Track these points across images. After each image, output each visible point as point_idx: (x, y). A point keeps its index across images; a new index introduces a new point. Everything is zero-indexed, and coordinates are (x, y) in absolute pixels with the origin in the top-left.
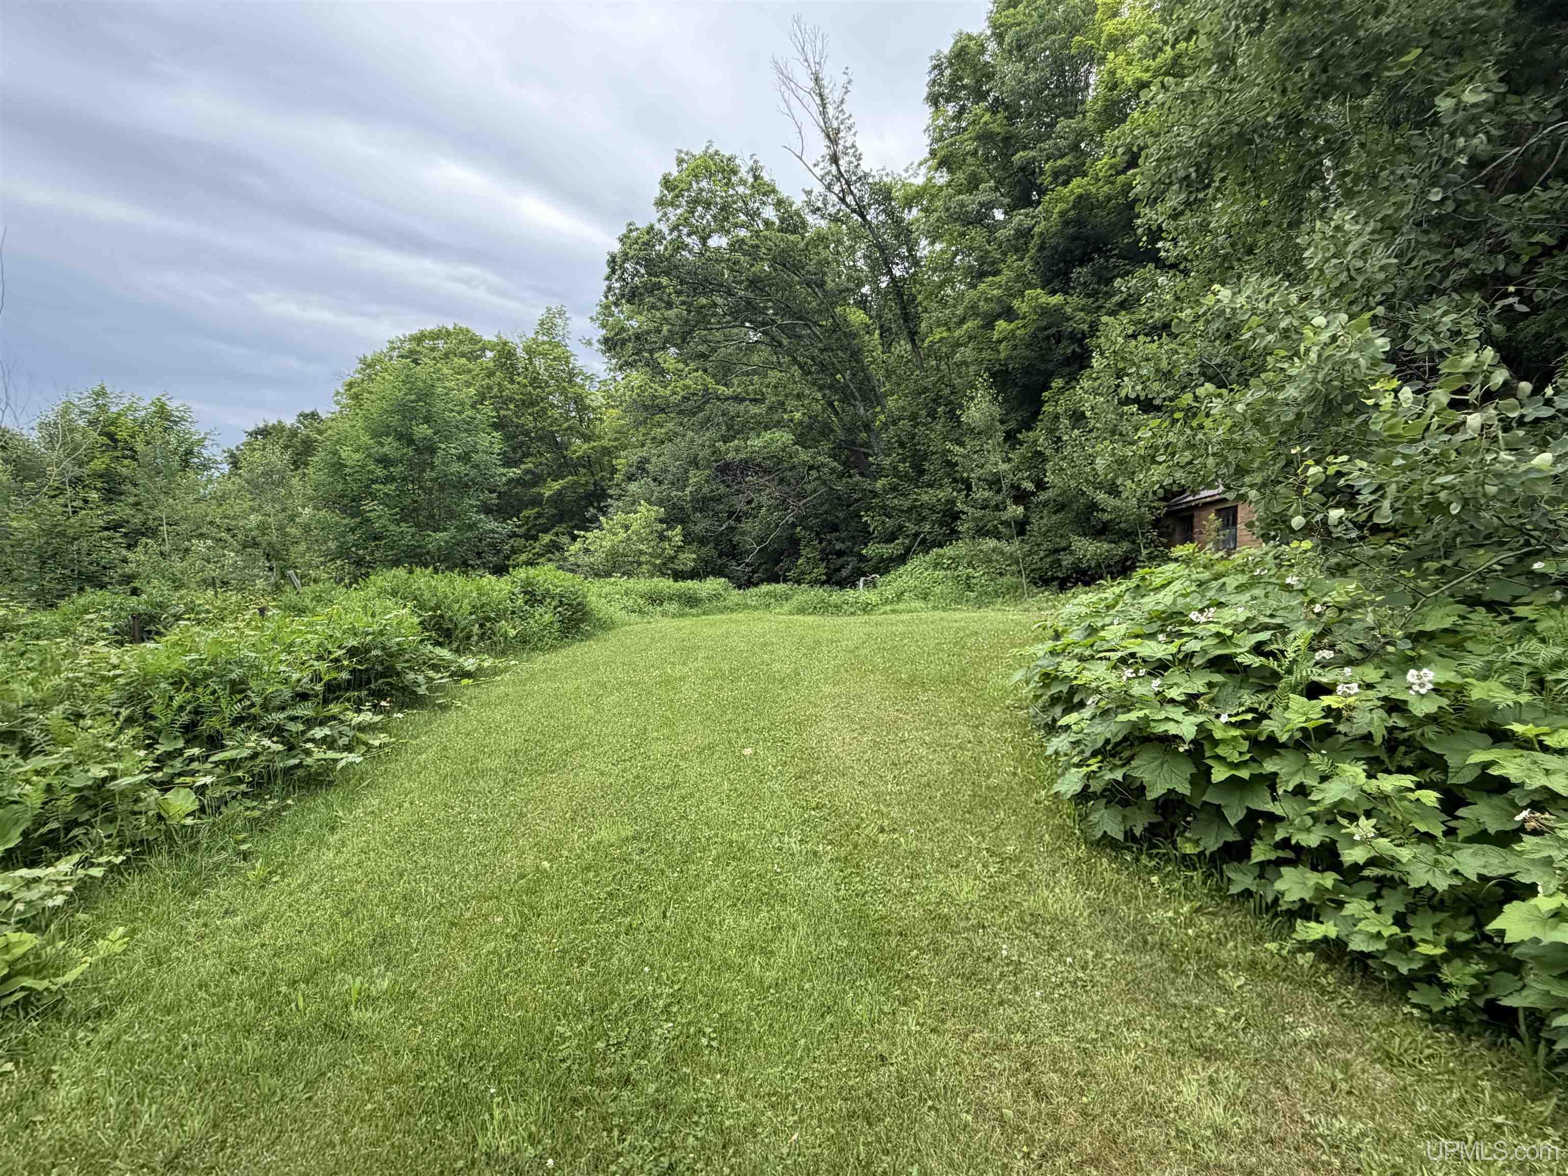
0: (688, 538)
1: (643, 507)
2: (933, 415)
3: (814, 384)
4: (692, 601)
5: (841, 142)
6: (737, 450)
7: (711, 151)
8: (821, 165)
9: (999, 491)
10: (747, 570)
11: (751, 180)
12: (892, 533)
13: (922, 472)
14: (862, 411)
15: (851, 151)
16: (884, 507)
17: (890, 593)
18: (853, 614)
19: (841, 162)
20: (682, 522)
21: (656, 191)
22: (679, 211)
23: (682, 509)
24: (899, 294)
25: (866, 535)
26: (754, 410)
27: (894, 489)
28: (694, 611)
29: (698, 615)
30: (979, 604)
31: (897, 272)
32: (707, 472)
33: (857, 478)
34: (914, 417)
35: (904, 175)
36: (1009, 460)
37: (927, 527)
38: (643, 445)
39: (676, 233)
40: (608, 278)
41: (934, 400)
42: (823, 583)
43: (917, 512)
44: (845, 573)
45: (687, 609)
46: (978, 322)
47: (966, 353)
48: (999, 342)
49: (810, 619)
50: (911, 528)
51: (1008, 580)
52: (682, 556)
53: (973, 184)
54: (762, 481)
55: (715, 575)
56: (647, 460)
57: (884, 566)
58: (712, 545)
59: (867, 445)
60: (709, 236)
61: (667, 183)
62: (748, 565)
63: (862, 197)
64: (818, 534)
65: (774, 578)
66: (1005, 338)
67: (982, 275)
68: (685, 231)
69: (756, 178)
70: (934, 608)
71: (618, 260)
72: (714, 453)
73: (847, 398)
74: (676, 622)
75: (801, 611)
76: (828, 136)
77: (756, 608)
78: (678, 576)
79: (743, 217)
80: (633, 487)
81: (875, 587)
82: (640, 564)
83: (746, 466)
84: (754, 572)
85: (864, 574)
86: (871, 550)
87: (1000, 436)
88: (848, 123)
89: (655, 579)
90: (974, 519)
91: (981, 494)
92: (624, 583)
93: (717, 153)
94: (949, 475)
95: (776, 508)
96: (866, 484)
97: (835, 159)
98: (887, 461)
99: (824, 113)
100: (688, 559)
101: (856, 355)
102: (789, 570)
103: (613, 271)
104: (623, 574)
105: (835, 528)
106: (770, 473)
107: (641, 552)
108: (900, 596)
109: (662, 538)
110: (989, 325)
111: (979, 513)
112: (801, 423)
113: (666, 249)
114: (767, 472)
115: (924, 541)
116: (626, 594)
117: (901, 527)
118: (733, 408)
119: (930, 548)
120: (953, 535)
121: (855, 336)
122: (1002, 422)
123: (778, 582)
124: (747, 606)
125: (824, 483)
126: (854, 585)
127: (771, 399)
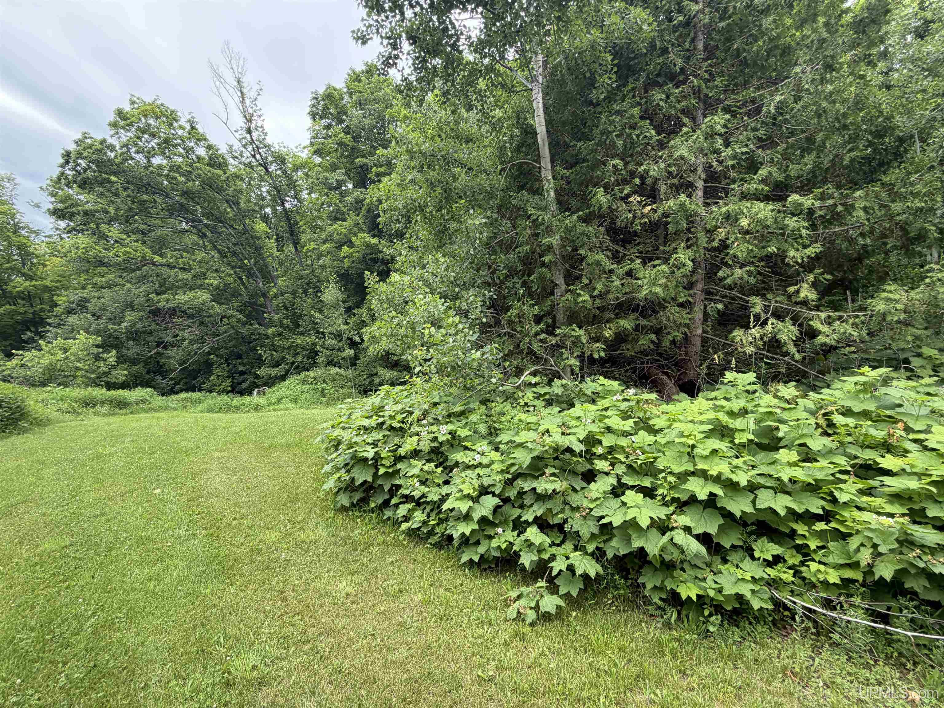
0: (121, 360)
1: (82, 336)
2: (305, 292)
3: (228, 264)
4: (122, 404)
5: (254, 122)
6: (167, 301)
7: (159, 102)
8: (240, 132)
9: (340, 341)
10: (171, 382)
11: (188, 128)
12: (278, 362)
13: (298, 326)
14: (261, 285)
15: (260, 130)
16: (273, 345)
17: (273, 399)
18: (248, 412)
19: (253, 134)
20: (116, 347)
21: (112, 117)
22: (129, 134)
23: (117, 338)
24: (288, 219)
25: (260, 362)
26: (182, 275)
27: (280, 335)
28: (122, 411)
29: (126, 414)
30: (328, 405)
31: (287, 205)
32: (141, 313)
33: (256, 326)
34: (294, 293)
35: (295, 150)
36: (348, 324)
37: (299, 359)
38: (84, 288)
39: (125, 149)
40: (62, 166)
41: (307, 284)
42: (228, 392)
43: (294, 350)
44: (244, 386)
45: (117, 410)
46: (333, 244)
47: (326, 260)
48: (345, 257)
49: (216, 415)
50: (290, 359)
51: (346, 390)
52: (114, 372)
53: (333, 168)
54: (186, 323)
55: (143, 386)
56: (87, 301)
57: (271, 382)
58: (142, 364)
59: (264, 306)
60: (153, 156)
61: (120, 113)
62: (171, 379)
63: (266, 157)
64: (227, 360)
65: (192, 389)
66: (347, 256)
67: (336, 219)
68: (133, 150)
69: (193, 128)
70: (301, 407)
71: (73, 157)
72: (147, 301)
73: (251, 275)
74: (106, 420)
75: (210, 410)
76: (245, 116)
77: (175, 409)
78: (110, 386)
79: (181, 150)
80: (72, 319)
81: (264, 395)
82: (75, 377)
83: (173, 312)
84: (175, 384)
85: (258, 387)
86: (262, 372)
87: (343, 310)
88: (259, 113)
89: (89, 389)
90: (326, 356)
91: (331, 342)
92: (59, 391)
93: (162, 105)
94: (314, 329)
95: (196, 341)
96: (262, 330)
97: (249, 131)
98: (276, 317)
99: (243, 101)
100: (121, 374)
101: (258, 250)
102: (203, 383)
103: (67, 162)
104: (59, 385)
105: (239, 357)
106: (192, 318)
107: (78, 369)
108: (280, 401)
109: (97, 358)
110: (339, 247)
111: (329, 353)
112: (217, 287)
113: (116, 156)
114: (189, 317)
115: (297, 367)
116: (62, 399)
117: (283, 358)
118: (165, 272)
119: (301, 371)
120: (315, 364)
121: (258, 238)
122: (344, 302)
123: (194, 391)
124: (168, 408)
125: (233, 327)
126: (250, 394)
127: (197, 269)
